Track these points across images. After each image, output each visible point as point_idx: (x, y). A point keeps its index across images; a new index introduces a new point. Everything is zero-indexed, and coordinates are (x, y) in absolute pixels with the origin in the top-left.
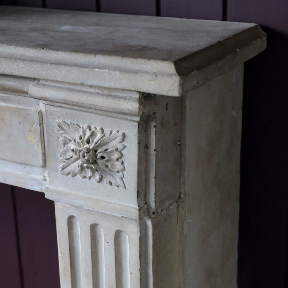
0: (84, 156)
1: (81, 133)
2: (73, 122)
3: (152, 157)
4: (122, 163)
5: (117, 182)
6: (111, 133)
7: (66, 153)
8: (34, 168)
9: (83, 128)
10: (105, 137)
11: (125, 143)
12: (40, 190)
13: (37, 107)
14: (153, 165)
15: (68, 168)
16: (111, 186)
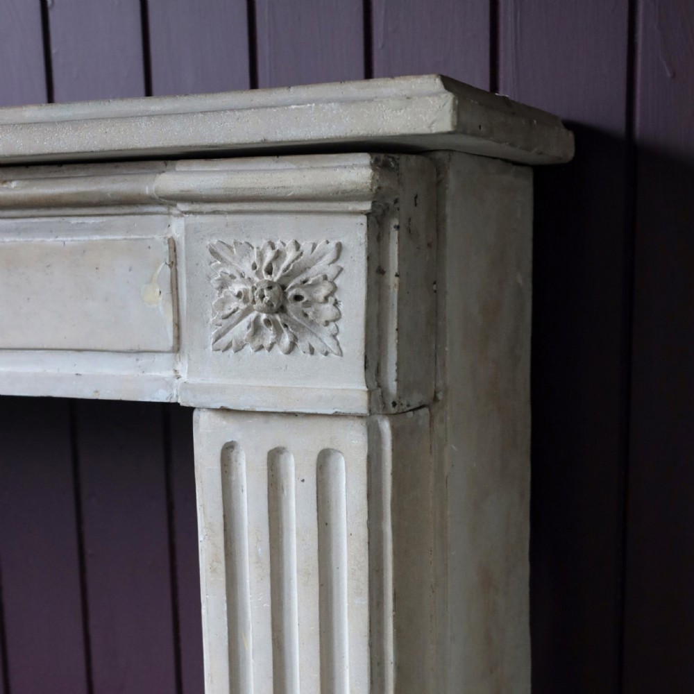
0: (262, 297)
1: (255, 258)
2: (239, 241)
3: (392, 290)
4: (336, 303)
5: (325, 344)
6: (314, 248)
7: (223, 307)
8: (156, 355)
9: (258, 248)
10: (302, 257)
11: (340, 263)
12: (167, 399)
13: (166, 231)
14: (393, 305)
15: (227, 335)
16: (313, 356)
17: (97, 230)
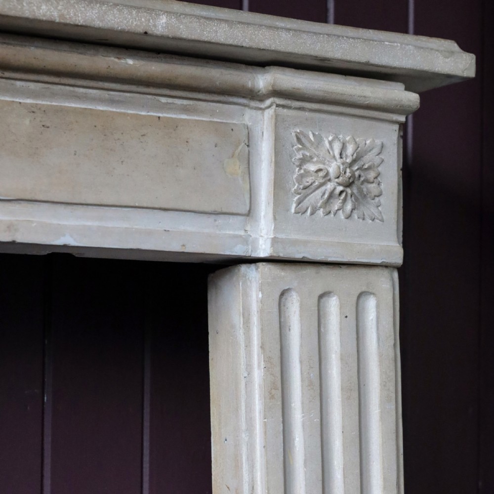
1: (327, 146)
2: (314, 132)
4: (379, 184)
5: (372, 212)
6: (366, 143)
7: (302, 180)
8: (231, 217)
10: (359, 149)
12: (244, 253)
13: (241, 119)
16: (364, 221)
17: (185, 110)
